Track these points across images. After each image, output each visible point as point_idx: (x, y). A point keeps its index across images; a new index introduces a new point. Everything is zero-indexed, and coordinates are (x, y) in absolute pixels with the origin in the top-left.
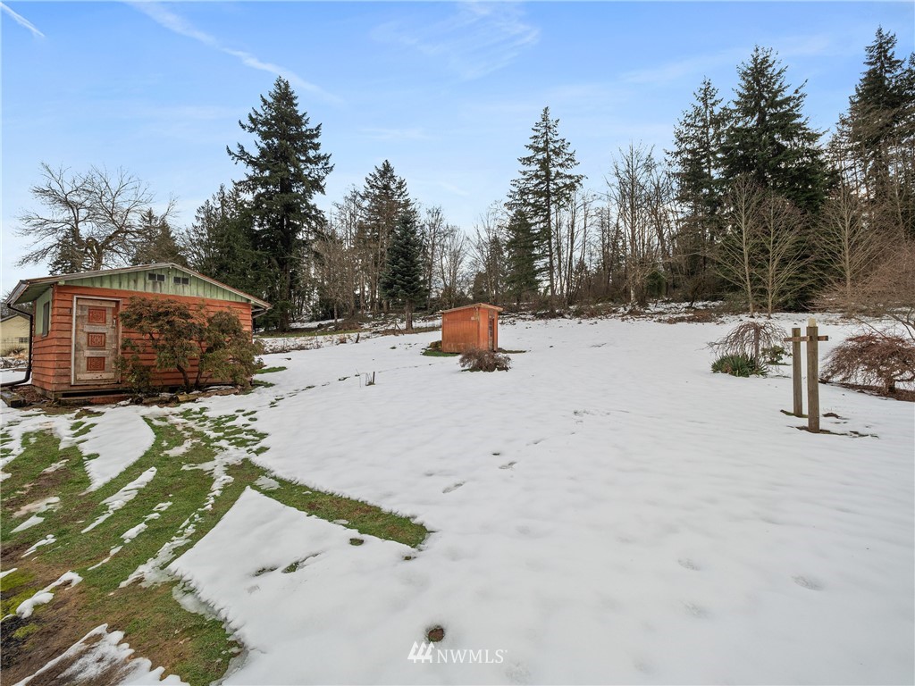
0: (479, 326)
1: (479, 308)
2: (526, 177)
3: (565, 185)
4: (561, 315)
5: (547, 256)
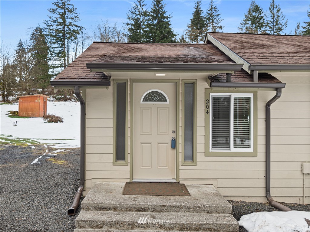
0: (39, 105)
1: (40, 96)
2: (51, 20)
3: (74, 31)
4: (70, 99)
5: (63, 66)
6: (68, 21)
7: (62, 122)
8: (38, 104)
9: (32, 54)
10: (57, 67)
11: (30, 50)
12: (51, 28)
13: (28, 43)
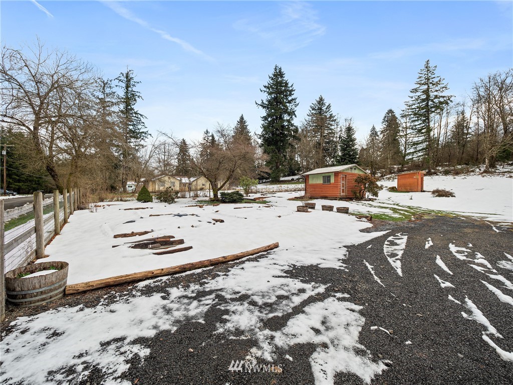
0: (418, 180)
1: (418, 173)
2: (413, 99)
3: (440, 102)
5: (427, 141)
6: (432, 95)
7: (455, 196)
8: (416, 180)
9: (384, 136)
10: (420, 143)
11: (382, 132)
12: (413, 107)
13: (380, 127)
